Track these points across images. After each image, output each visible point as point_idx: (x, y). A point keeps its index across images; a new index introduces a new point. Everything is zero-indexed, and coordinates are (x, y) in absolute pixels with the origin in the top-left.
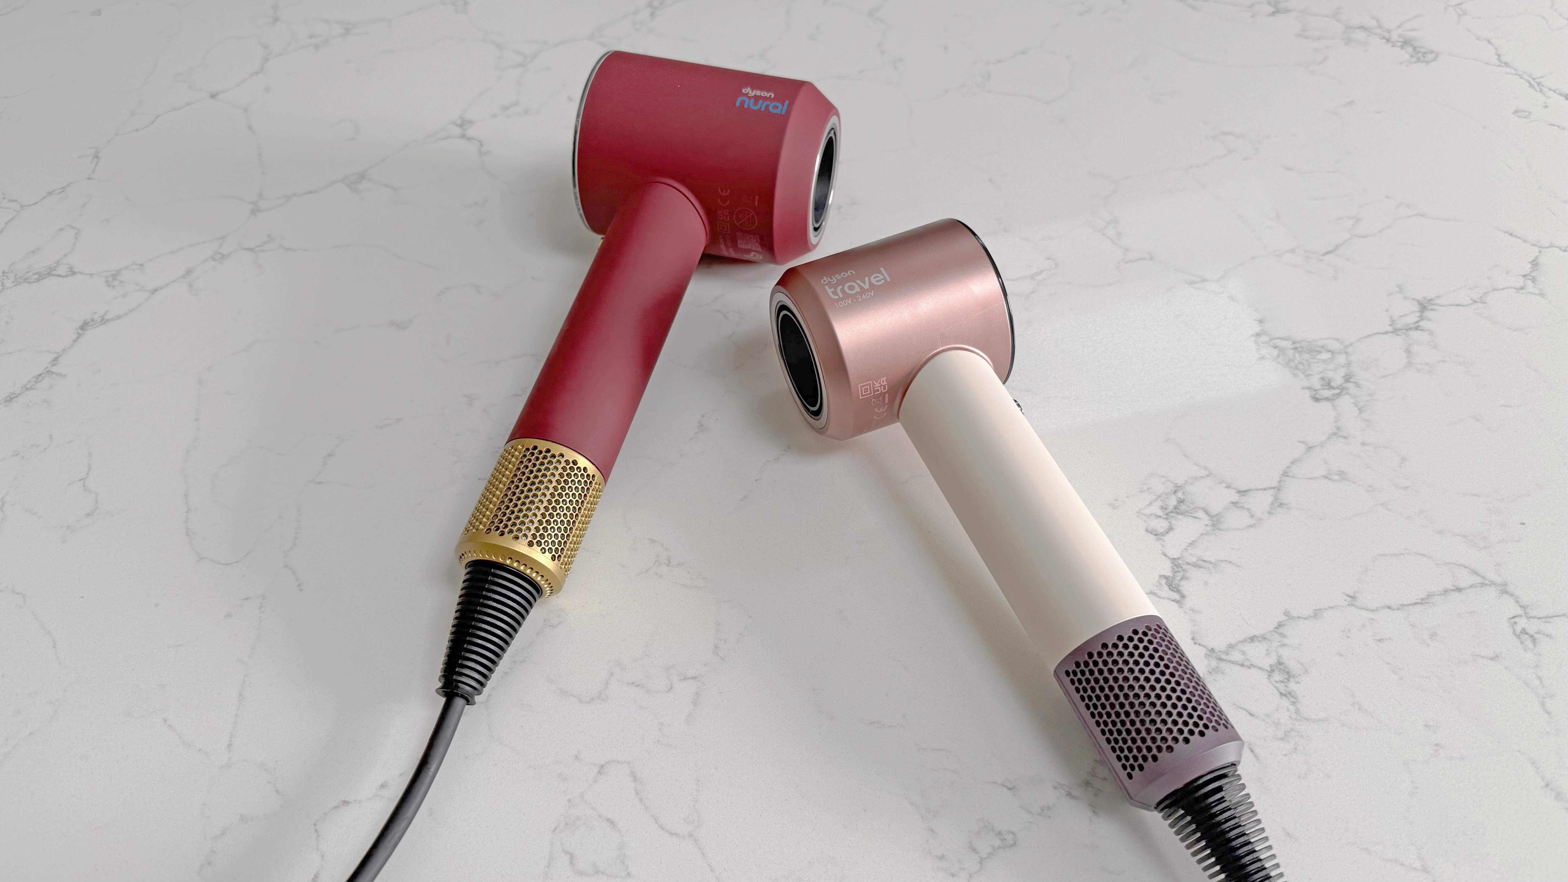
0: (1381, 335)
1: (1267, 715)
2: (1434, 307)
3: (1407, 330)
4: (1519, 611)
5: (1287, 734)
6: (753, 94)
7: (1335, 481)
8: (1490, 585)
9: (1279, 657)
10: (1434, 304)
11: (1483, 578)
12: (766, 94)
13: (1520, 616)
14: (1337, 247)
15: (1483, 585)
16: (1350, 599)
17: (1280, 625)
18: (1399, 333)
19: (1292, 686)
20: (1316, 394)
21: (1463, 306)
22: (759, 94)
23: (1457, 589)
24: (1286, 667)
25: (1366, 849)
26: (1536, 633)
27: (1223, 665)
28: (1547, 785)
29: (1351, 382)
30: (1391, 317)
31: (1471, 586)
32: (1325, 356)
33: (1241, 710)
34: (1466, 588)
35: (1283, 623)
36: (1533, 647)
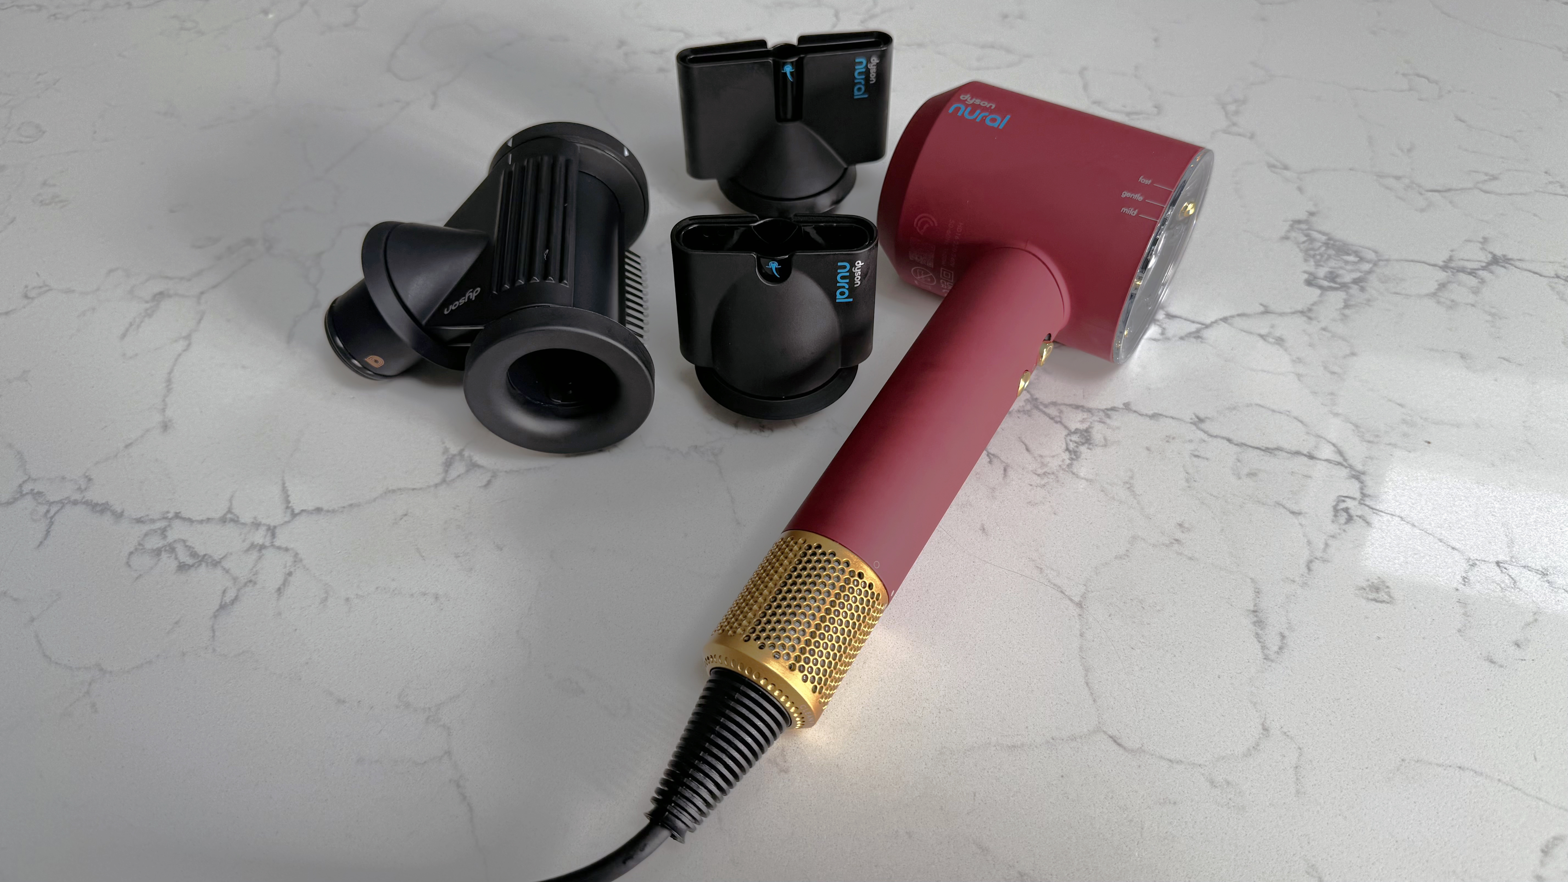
0: (1428, 266)
1: (1041, 456)
2: (1507, 265)
3: (1458, 271)
4: (1358, 495)
5: (1047, 474)
6: (971, 102)
7: (1269, 342)
8: (1346, 467)
9: (1090, 427)
10: (1510, 264)
11: (1345, 460)
12: (986, 103)
13: (1354, 499)
14: (1449, 190)
15: (1339, 464)
16: (1196, 420)
17: (1113, 409)
18: (1448, 270)
19: (1083, 449)
20: (1313, 280)
21: (1541, 275)
22: (978, 103)
23: (1309, 456)
24: (1089, 436)
25: (1041, 569)
26: (1357, 516)
27: (1035, 412)
28: (1255, 611)
29: (1358, 285)
30: (1451, 257)
31: (1327, 460)
32: (1351, 258)
33: (1021, 443)
34: (1320, 459)
35: (1117, 409)
36: (1343, 523)
